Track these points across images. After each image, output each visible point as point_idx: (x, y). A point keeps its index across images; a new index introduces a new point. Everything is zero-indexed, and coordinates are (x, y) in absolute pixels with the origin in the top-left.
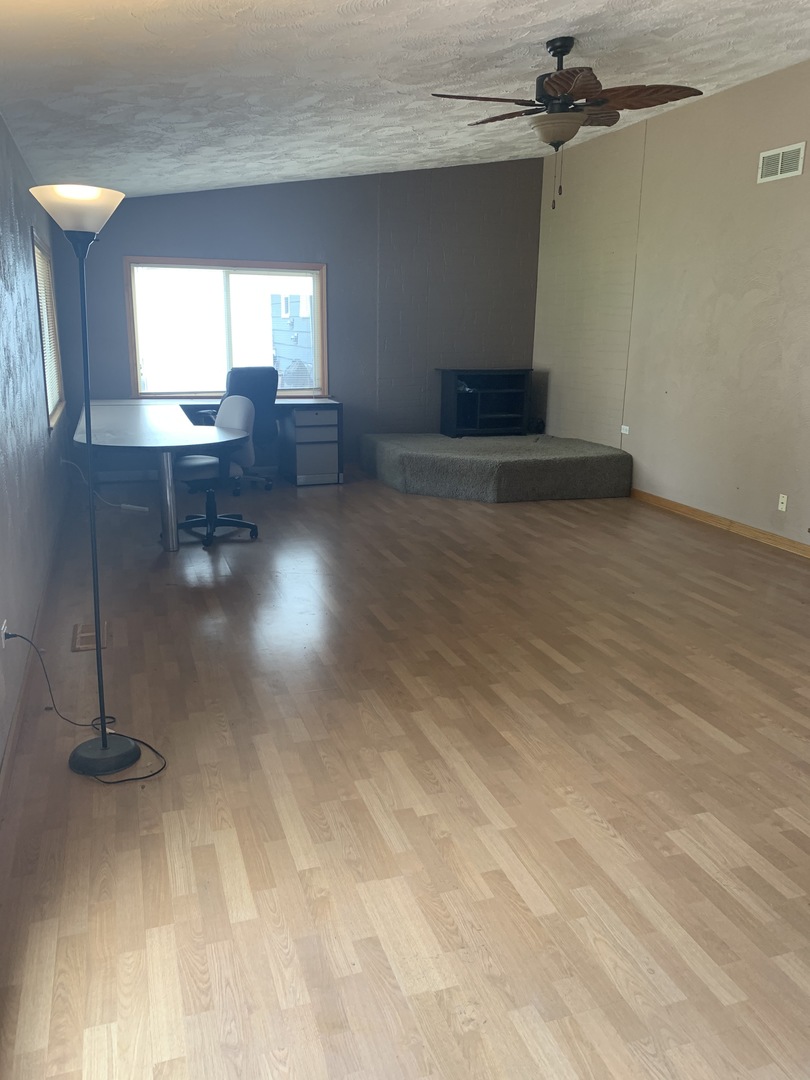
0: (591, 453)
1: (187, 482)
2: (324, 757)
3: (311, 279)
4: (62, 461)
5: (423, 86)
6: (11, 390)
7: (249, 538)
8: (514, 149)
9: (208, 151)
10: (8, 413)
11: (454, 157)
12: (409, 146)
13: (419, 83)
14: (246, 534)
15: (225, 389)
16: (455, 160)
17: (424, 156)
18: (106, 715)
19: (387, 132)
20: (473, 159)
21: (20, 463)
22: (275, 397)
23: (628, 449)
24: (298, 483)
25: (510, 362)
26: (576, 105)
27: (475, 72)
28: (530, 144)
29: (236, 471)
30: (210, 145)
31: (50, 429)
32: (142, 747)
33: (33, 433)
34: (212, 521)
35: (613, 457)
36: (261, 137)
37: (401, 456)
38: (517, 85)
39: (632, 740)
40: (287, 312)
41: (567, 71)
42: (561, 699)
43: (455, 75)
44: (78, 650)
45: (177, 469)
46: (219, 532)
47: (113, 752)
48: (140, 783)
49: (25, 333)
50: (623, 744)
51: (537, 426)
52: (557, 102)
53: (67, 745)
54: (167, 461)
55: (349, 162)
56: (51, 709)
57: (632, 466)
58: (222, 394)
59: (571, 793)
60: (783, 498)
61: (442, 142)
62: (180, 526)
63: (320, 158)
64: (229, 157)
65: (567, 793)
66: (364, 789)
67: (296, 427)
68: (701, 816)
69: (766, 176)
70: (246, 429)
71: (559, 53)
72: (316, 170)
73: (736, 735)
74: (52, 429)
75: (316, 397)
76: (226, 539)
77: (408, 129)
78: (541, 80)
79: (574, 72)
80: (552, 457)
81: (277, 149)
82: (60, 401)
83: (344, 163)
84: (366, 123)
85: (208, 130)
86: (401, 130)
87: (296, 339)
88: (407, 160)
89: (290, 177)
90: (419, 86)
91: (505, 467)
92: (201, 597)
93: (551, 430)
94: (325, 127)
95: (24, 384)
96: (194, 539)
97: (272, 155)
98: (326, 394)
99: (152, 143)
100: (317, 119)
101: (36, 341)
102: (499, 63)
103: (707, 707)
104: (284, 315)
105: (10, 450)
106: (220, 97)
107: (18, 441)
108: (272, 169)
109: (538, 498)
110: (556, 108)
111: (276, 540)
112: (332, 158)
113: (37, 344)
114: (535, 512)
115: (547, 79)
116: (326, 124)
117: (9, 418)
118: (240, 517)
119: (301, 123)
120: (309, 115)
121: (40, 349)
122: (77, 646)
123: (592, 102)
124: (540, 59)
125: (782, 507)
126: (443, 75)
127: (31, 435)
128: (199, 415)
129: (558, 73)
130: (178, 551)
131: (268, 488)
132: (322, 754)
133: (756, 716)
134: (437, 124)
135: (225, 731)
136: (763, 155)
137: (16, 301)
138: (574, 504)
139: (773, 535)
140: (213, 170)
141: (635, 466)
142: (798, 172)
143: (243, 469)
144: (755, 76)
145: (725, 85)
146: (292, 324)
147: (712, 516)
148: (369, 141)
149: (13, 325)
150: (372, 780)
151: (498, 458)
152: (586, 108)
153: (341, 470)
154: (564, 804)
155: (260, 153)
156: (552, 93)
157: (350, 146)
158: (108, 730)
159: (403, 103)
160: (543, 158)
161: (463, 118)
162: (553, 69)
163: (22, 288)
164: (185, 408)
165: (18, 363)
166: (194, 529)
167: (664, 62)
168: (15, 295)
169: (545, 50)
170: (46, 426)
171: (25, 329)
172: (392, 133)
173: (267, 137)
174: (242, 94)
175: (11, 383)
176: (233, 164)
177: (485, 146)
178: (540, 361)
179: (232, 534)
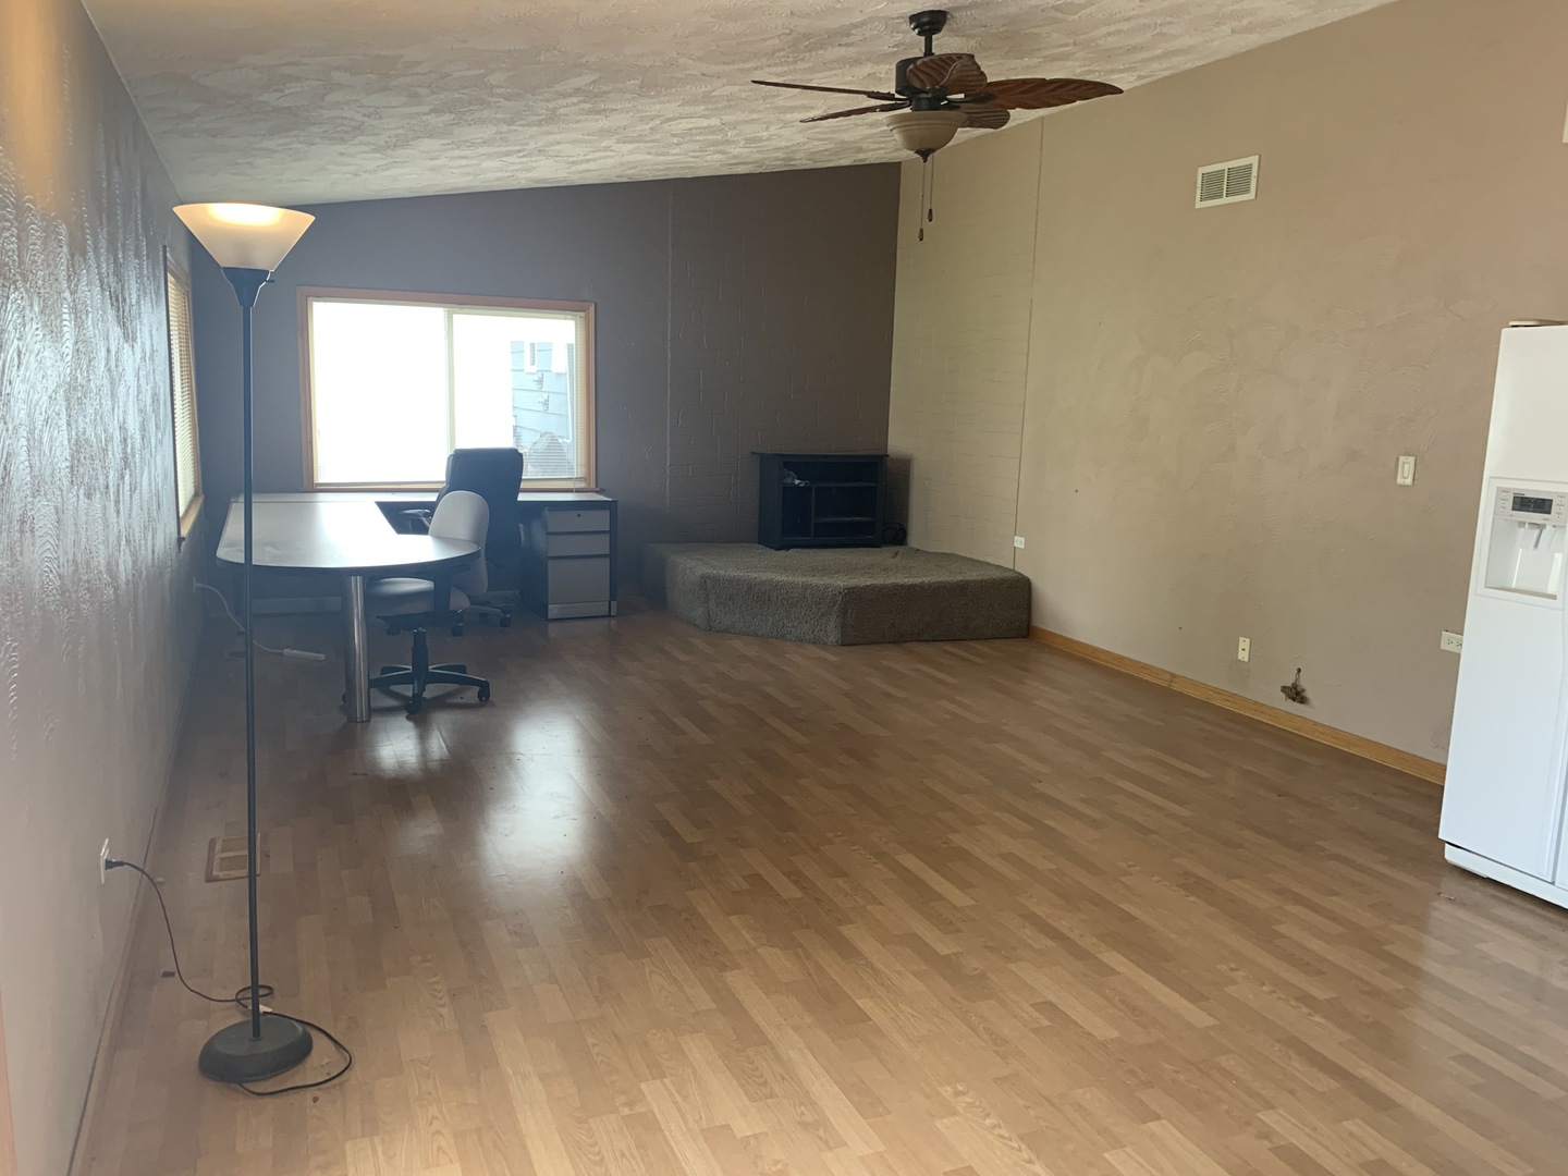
0: (973, 575)
1: (385, 618)
2: (594, 1045)
3: (573, 323)
4: (196, 584)
5: (736, 67)
6: (127, 488)
7: (477, 700)
8: (860, 150)
9: (428, 144)
10: (122, 523)
11: (777, 159)
12: (714, 143)
13: (733, 62)
14: (471, 694)
15: (443, 478)
16: (779, 162)
17: (735, 157)
18: (260, 983)
19: (684, 124)
20: (802, 162)
21: (135, 596)
22: (518, 490)
23: (1024, 569)
24: (550, 617)
25: (855, 445)
26: (950, 101)
27: (810, 51)
28: (882, 145)
29: (459, 602)
30: (430, 136)
31: (180, 540)
32: (314, 1034)
33: (157, 548)
34: (421, 676)
35: (1003, 581)
36: (505, 128)
37: (702, 577)
38: (867, 69)
39: (1048, 1008)
40: (533, 363)
41: (940, 58)
42: (944, 947)
43: (782, 53)
44: (216, 880)
45: (371, 599)
46: (431, 691)
47: (267, 1046)
48: (310, 1094)
49: (149, 401)
50: (1036, 1014)
51: (896, 535)
52: (924, 96)
53: (197, 1033)
54: (357, 586)
55: (629, 162)
56: (172, 974)
57: (1030, 594)
58: (440, 486)
59: (963, 1093)
60: (1244, 643)
61: (760, 140)
62: (372, 683)
63: (587, 157)
64: (457, 153)
65: (958, 1094)
66: (656, 1097)
67: (548, 533)
68: (1153, 1126)
69: (1206, 199)
70: (476, 541)
71: (925, 31)
72: (580, 172)
73: (1196, 997)
74: (184, 539)
75: (578, 491)
76: (441, 703)
77: (715, 122)
78: (903, 66)
79: (948, 60)
80: (918, 581)
81: (526, 144)
82: (196, 495)
83: (622, 164)
84: (656, 113)
85: (429, 117)
86: (705, 123)
87: (546, 403)
88: (710, 162)
89: (544, 180)
90: (732, 67)
91: (852, 594)
92: (401, 792)
93: (914, 540)
94: (597, 117)
95: (146, 475)
96: (393, 703)
97: (519, 151)
98: (593, 486)
99: (347, 132)
100: (587, 106)
101: (164, 410)
102: (845, 40)
103: (1154, 957)
104: (528, 368)
105: (123, 578)
106: (448, 75)
107: (135, 563)
108: (517, 170)
109: (899, 639)
110: (924, 104)
111: (516, 702)
112: (605, 157)
113: (165, 417)
114: (895, 659)
115: (911, 66)
116: (599, 112)
117: (123, 530)
118: (463, 669)
119: (562, 111)
120: (575, 100)
121: (170, 423)
122: (215, 873)
123: (973, 98)
124: (900, 37)
125: (1243, 656)
126: (766, 54)
127: (153, 551)
128: (405, 518)
129: (926, 59)
130: (369, 721)
131: (505, 623)
132: (590, 1040)
133: (1222, 967)
134: (755, 116)
135: (443, 1006)
136: (1202, 170)
137: (139, 355)
138: (949, 647)
139: (1232, 695)
140: (432, 169)
141: (1034, 595)
142: (1251, 196)
143: (469, 597)
144: (1189, 66)
145: (1150, 76)
146: (540, 381)
147: (1144, 667)
148: (657, 136)
149: (133, 391)
150: (667, 1081)
151: (841, 582)
152: (962, 105)
153: (613, 597)
154: (954, 1113)
155: (503, 149)
156: (917, 85)
157: (631, 142)
158: (262, 1008)
159: (709, 88)
160: (900, 163)
161: (792, 109)
162: (918, 51)
163: (147, 336)
164: (383, 506)
165: (138, 446)
166: (394, 688)
167: (1067, 45)
168: (138, 348)
169: (907, 27)
170: (175, 536)
171: (149, 394)
172: (691, 126)
173: (513, 128)
174: (483, 71)
175: (127, 477)
176: (464, 162)
177: (820, 146)
178: (898, 442)
179: (450, 695)
